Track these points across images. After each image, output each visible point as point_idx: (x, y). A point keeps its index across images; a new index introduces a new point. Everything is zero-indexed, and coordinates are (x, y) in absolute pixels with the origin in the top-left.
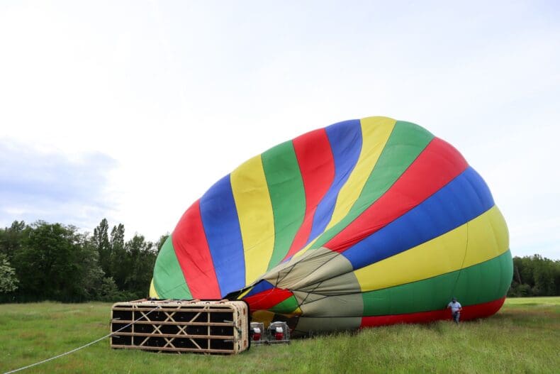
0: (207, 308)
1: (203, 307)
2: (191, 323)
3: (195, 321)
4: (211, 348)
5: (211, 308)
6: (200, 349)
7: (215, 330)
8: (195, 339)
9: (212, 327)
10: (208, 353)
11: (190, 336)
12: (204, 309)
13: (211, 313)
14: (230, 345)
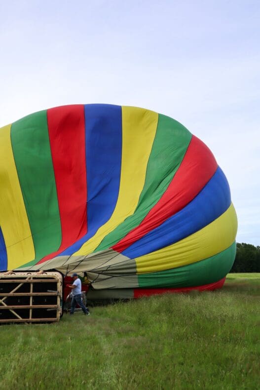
0: (30, 279)
1: (25, 278)
2: (11, 293)
3: (16, 292)
4: (33, 317)
5: (34, 278)
6: (21, 319)
7: (37, 300)
8: (15, 310)
9: (34, 297)
10: (28, 323)
11: (11, 307)
12: (27, 280)
13: (34, 284)
14: (53, 314)
